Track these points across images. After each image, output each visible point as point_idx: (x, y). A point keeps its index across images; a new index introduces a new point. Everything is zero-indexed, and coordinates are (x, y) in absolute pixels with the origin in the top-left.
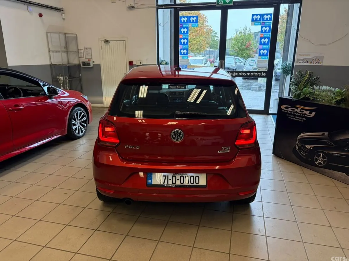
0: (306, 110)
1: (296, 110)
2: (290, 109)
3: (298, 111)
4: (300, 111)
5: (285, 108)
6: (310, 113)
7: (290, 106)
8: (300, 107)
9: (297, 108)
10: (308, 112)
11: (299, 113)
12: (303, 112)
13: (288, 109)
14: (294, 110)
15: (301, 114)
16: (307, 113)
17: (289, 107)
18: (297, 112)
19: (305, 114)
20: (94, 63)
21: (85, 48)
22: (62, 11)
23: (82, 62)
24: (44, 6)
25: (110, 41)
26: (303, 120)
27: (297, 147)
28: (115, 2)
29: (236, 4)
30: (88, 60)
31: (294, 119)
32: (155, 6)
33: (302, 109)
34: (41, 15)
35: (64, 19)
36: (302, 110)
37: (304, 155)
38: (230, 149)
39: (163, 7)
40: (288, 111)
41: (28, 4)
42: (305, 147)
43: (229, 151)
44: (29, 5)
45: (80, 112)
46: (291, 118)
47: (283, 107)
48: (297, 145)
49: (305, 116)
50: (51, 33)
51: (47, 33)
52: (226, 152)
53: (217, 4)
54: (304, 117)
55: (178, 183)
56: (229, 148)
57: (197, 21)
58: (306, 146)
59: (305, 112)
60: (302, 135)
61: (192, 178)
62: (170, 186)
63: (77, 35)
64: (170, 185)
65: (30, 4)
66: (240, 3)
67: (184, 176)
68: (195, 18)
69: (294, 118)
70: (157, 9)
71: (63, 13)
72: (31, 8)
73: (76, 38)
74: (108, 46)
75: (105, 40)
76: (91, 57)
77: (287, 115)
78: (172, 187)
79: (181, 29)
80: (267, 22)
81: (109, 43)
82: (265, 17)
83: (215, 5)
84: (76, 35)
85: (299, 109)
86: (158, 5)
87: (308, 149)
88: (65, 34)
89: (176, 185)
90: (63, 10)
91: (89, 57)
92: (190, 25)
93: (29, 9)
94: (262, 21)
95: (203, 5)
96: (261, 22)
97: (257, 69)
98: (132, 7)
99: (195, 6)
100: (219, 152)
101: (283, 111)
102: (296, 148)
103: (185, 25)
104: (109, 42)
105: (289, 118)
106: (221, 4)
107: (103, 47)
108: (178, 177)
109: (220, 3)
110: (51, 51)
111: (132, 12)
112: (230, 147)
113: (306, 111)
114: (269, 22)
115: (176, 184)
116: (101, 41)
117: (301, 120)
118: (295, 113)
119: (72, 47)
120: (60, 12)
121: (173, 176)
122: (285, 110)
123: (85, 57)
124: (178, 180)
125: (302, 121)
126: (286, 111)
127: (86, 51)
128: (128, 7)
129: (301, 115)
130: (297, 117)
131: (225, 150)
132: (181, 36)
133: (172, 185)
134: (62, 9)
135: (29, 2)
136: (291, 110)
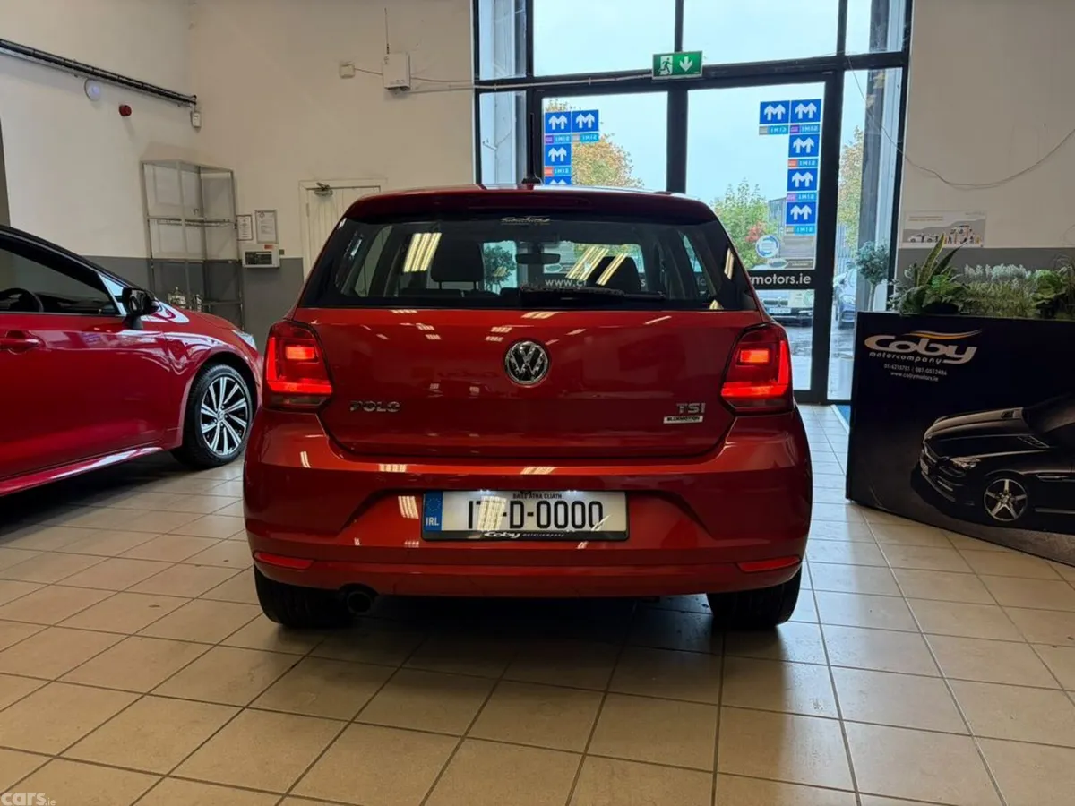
0: (946, 343)
1: (913, 347)
2: (893, 347)
3: (921, 348)
4: (928, 349)
5: (880, 343)
6: (961, 351)
7: (893, 337)
8: (926, 336)
9: (917, 340)
10: (954, 348)
11: (922, 356)
12: (936, 350)
13: (888, 346)
14: (908, 347)
15: (929, 357)
16: (950, 351)
17: (892, 341)
18: (915, 354)
19: (944, 357)
20: (282, 257)
21: (256, 212)
22: (191, 104)
23: (247, 253)
24: (137, 87)
25: (334, 190)
26: (938, 376)
27: (925, 467)
28: (351, 77)
29: (713, 74)
30: (266, 247)
31: (910, 376)
32: (469, 83)
33: (932, 341)
34: (125, 111)
35: (197, 128)
36: (932, 345)
37: (951, 490)
38: (703, 411)
39: (495, 87)
40: (887, 353)
41: (90, 76)
42: (952, 462)
43: (701, 419)
44: (90, 79)
45: (228, 380)
46: (900, 375)
47: (871, 342)
48: (925, 458)
49: (945, 361)
50: (153, 163)
51: (142, 165)
52: (690, 421)
53: (655, 75)
54: (943, 366)
55: (530, 525)
56: (700, 407)
57: (595, 126)
58: (956, 460)
59: (943, 350)
60: (938, 424)
61: (578, 509)
62: (504, 535)
63: (235, 174)
64: (502, 532)
65: (93, 77)
66: (724, 72)
67: (552, 502)
68: (590, 118)
69: (908, 372)
70: (478, 93)
71: (195, 111)
72: (96, 87)
73: (232, 181)
74: (328, 204)
75: (319, 184)
76: (274, 239)
77: (886, 366)
78: (508, 539)
79: (549, 148)
80: (808, 126)
81: (332, 194)
82: (800, 109)
83: (651, 78)
84: (232, 173)
85: (924, 342)
86: (478, 82)
87: (960, 468)
88: (199, 169)
89: (522, 533)
90: (195, 103)
91: (269, 238)
92: (575, 136)
93: (89, 90)
94: (792, 122)
95: (613, 79)
96: (789, 124)
97: (783, 263)
98: (404, 89)
99: (590, 81)
100: (669, 419)
101: (872, 354)
102: (921, 469)
103: (559, 138)
104: (329, 192)
105: (892, 374)
106: (668, 75)
107: (310, 208)
108: (530, 505)
109: (663, 73)
110: (153, 218)
111: (401, 104)
112: (703, 404)
113: (947, 345)
114: (813, 125)
115: (523, 529)
116: (305, 191)
117: (932, 375)
118: (911, 358)
119: (219, 210)
120: (185, 105)
121: (512, 504)
122: (877, 352)
123: (255, 239)
124: (530, 514)
125: (936, 379)
126: (882, 352)
127: (260, 219)
128: (389, 89)
129: (932, 360)
130: (919, 370)
131: (686, 413)
132: (550, 172)
133: (508, 532)
134: (192, 99)
135: (91, 69)
136: (899, 347)
